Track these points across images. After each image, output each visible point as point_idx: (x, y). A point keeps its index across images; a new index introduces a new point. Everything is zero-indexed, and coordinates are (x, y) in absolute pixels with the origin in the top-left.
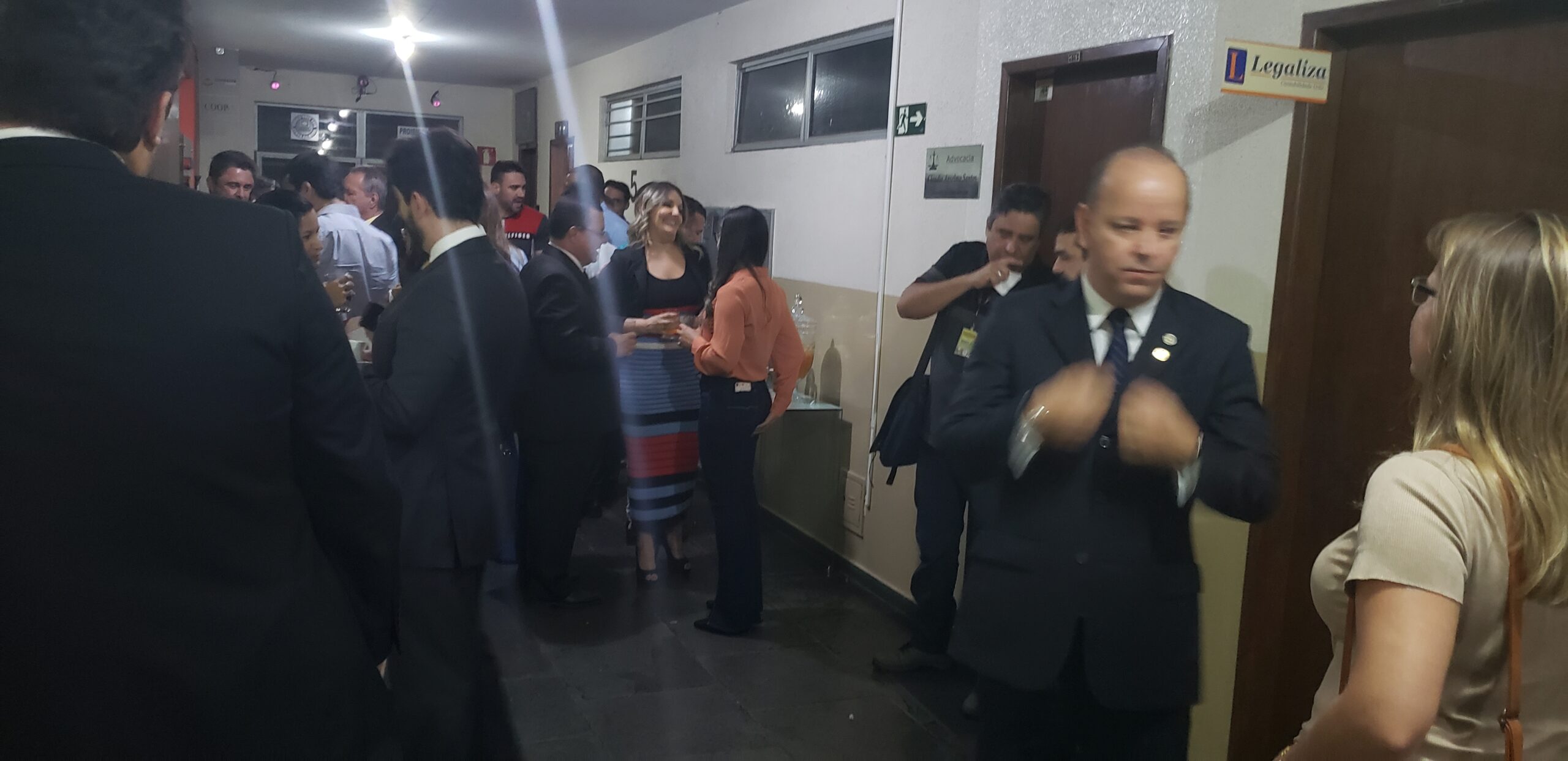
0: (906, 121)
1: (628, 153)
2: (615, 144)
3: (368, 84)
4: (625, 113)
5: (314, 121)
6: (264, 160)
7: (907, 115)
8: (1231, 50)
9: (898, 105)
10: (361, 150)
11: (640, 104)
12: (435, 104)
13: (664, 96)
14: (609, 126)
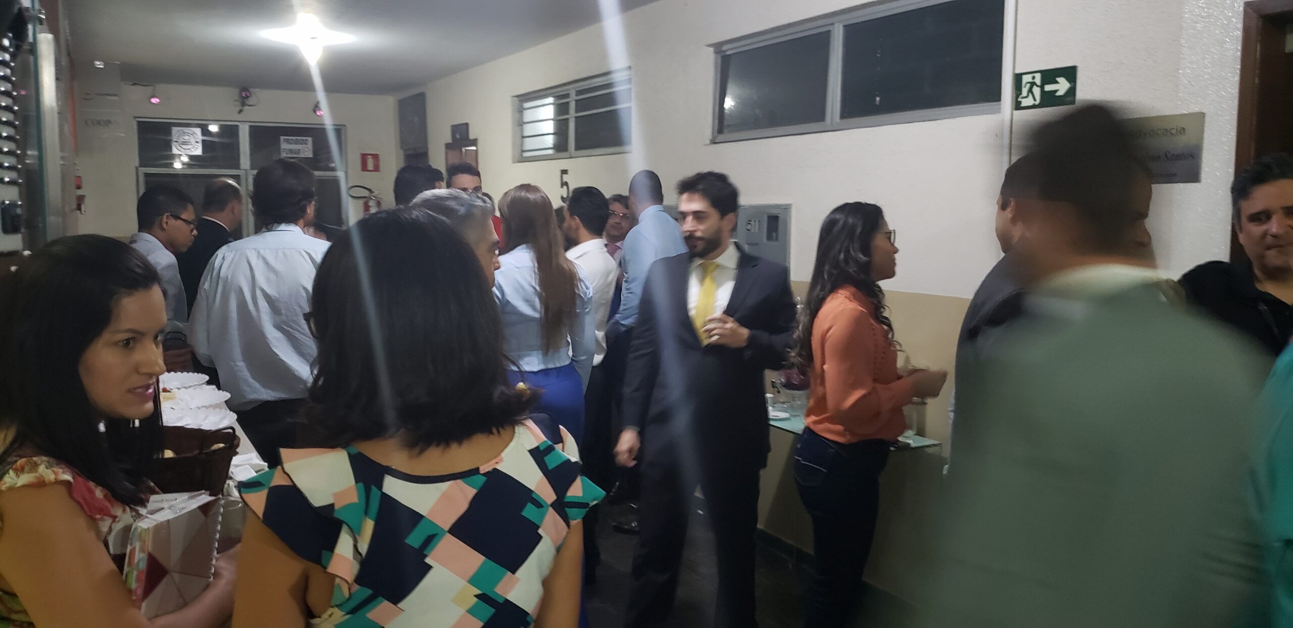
0: (1037, 89)
3: (250, 96)
4: (544, 111)
5: (197, 135)
6: (147, 175)
7: (1038, 83)
10: (245, 162)
11: (565, 101)
14: (522, 125)
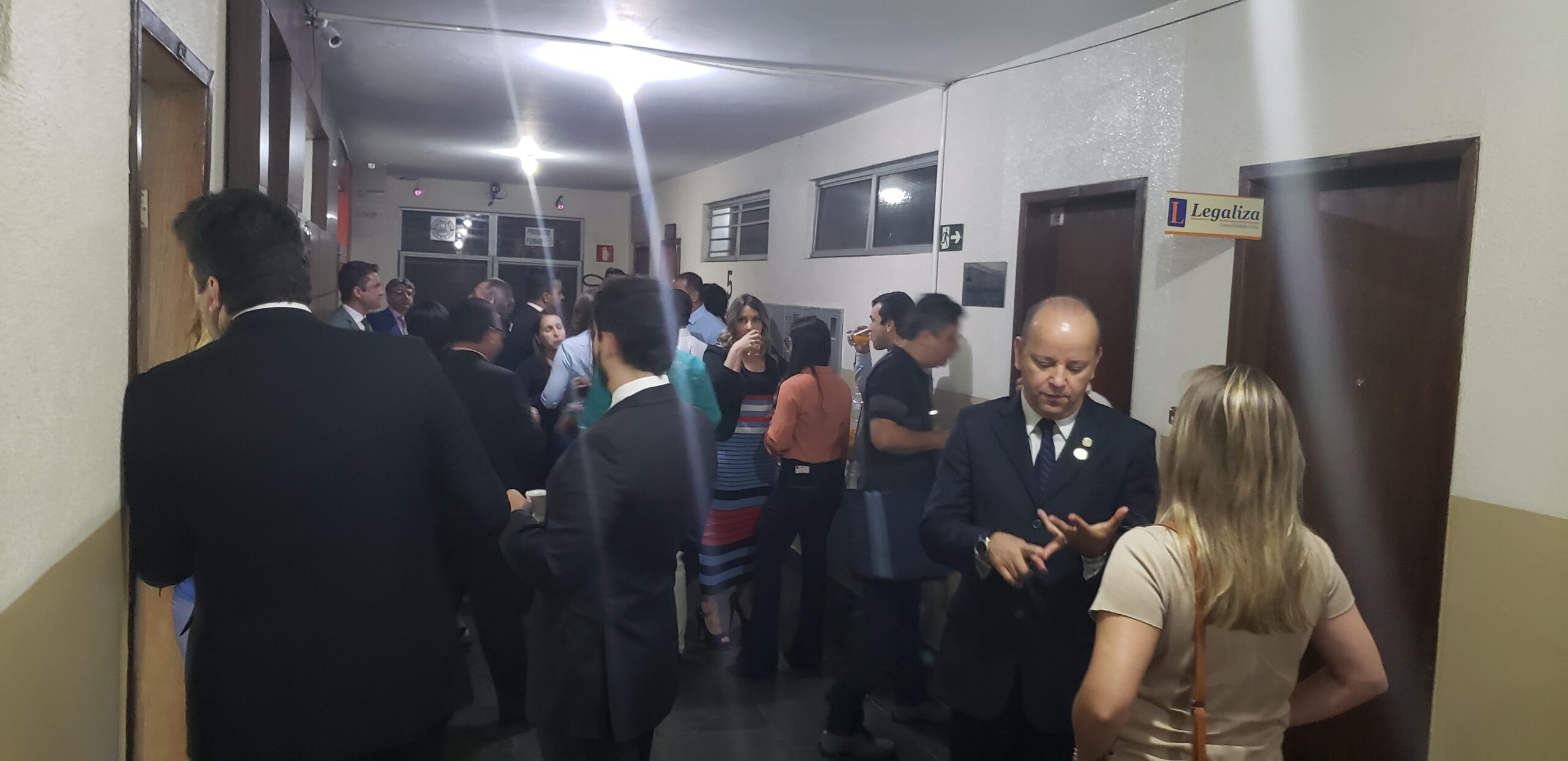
0: (948, 238)
1: (725, 254)
2: (717, 246)
3: (499, 191)
4: (724, 219)
5: (452, 223)
6: (407, 258)
7: (949, 234)
8: (1172, 200)
9: (942, 224)
10: (493, 249)
11: (736, 212)
12: (559, 207)
13: (756, 206)
14: (710, 230)
